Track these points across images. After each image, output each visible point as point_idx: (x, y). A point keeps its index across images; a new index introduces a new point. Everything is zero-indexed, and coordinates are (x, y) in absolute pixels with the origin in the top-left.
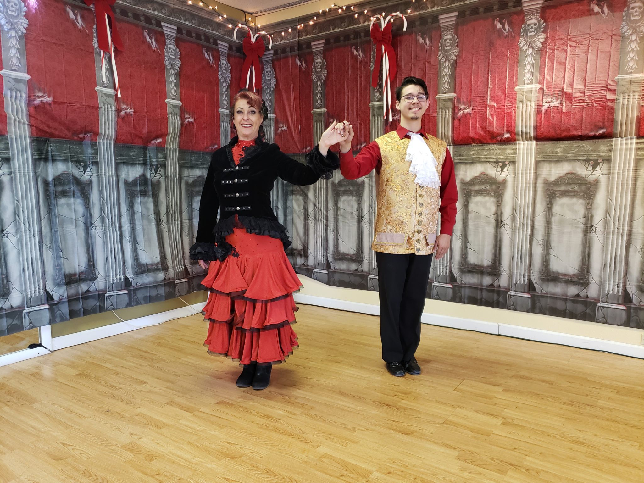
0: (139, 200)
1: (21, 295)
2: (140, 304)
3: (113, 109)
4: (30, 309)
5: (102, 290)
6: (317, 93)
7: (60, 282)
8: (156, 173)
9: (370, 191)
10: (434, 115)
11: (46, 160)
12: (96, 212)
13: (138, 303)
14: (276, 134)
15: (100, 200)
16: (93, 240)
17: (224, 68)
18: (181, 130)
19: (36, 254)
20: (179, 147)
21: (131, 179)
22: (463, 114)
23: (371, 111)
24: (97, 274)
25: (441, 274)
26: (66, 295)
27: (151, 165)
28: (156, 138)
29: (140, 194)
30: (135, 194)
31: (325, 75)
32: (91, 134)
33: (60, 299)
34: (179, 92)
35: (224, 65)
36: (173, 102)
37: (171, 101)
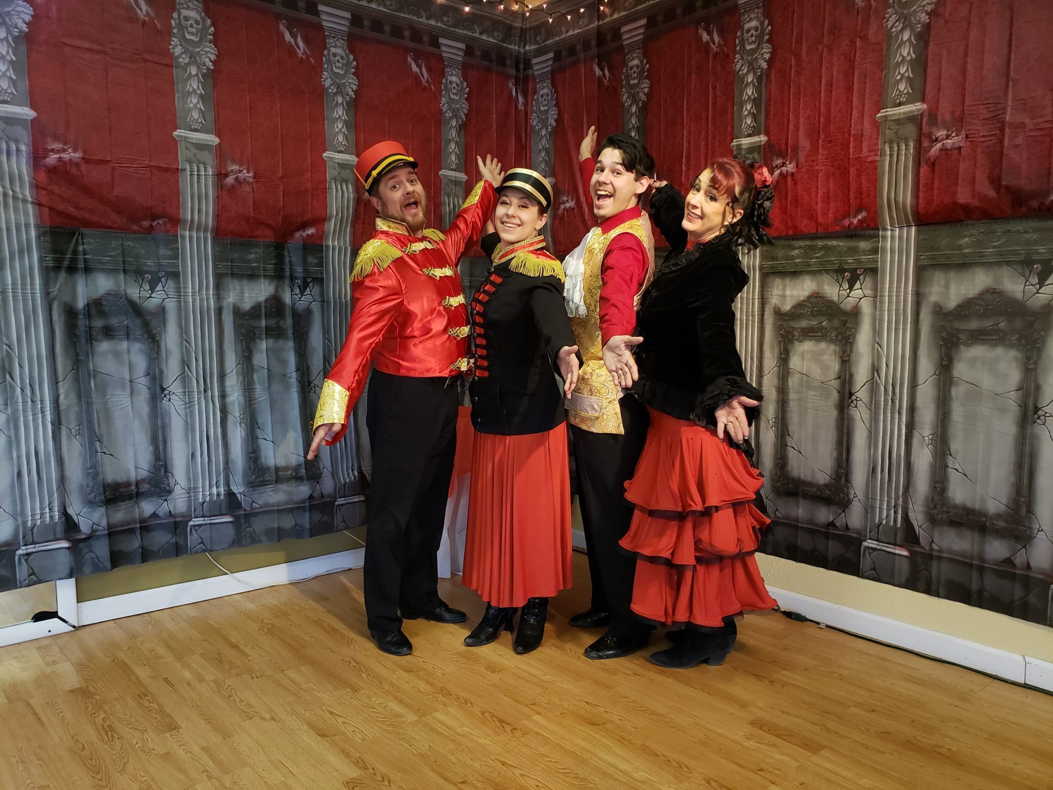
0: (263, 345)
1: (11, 520)
2: (260, 541)
3: (210, 172)
4: (31, 549)
5: (182, 515)
7: (95, 497)
8: (302, 293)
10: (870, 159)
11: (72, 270)
12: (172, 368)
13: (254, 540)
15: (181, 344)
16: (167, 421)
17: (455, 91)
18: (356, 210)
19: (46, 445)
20: (352, 245)
21: (247, 305)
22: (941, 150)
24: (172, 484)
25: (884, 522)
26: (104, 523)
27: (292, 278)
28: (304, 226)
29: (267, 334)
30: (255, 334)
31: (646, 90)
32: (165, 219)
33: (94, 531)
34: (353, 138)
35: (454, 85)
36: (339, 157)
37: (334, 156)
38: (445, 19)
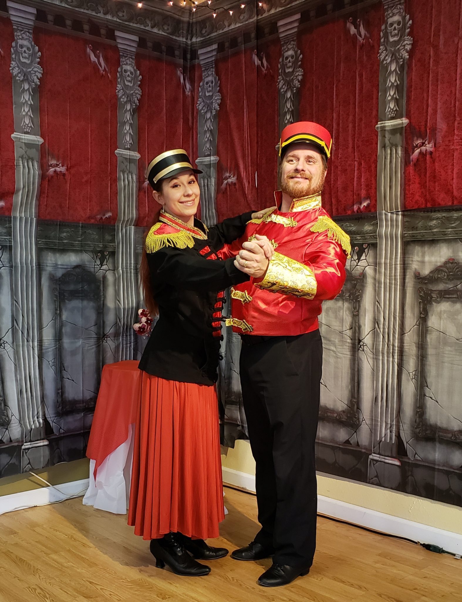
6: (286, 113)
9: (375, 290)
14: (218, 190)
17: (129, 79)
18: (41, 185)
20: (39, 216)
23: (379, 138)
31: (300, 78)
34: (37, 121)
35: (129, 73)
36: (26, 138)
37: (21, 137)
38: (120, 14)
